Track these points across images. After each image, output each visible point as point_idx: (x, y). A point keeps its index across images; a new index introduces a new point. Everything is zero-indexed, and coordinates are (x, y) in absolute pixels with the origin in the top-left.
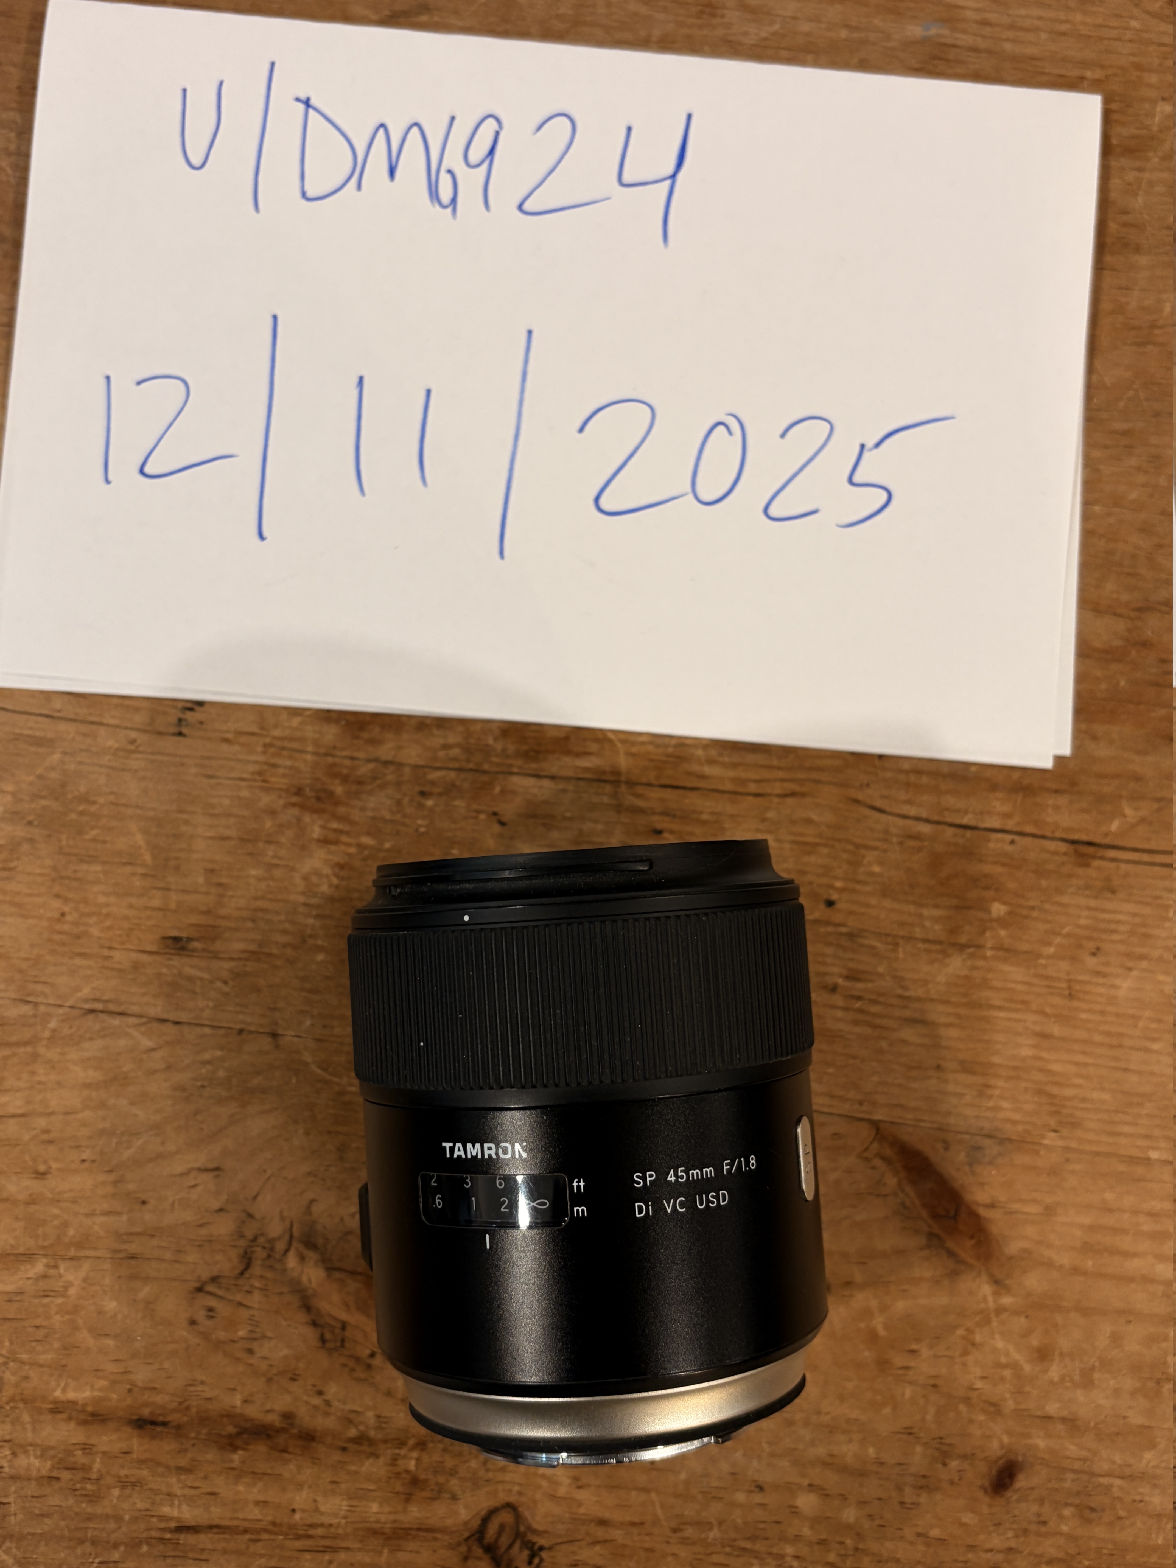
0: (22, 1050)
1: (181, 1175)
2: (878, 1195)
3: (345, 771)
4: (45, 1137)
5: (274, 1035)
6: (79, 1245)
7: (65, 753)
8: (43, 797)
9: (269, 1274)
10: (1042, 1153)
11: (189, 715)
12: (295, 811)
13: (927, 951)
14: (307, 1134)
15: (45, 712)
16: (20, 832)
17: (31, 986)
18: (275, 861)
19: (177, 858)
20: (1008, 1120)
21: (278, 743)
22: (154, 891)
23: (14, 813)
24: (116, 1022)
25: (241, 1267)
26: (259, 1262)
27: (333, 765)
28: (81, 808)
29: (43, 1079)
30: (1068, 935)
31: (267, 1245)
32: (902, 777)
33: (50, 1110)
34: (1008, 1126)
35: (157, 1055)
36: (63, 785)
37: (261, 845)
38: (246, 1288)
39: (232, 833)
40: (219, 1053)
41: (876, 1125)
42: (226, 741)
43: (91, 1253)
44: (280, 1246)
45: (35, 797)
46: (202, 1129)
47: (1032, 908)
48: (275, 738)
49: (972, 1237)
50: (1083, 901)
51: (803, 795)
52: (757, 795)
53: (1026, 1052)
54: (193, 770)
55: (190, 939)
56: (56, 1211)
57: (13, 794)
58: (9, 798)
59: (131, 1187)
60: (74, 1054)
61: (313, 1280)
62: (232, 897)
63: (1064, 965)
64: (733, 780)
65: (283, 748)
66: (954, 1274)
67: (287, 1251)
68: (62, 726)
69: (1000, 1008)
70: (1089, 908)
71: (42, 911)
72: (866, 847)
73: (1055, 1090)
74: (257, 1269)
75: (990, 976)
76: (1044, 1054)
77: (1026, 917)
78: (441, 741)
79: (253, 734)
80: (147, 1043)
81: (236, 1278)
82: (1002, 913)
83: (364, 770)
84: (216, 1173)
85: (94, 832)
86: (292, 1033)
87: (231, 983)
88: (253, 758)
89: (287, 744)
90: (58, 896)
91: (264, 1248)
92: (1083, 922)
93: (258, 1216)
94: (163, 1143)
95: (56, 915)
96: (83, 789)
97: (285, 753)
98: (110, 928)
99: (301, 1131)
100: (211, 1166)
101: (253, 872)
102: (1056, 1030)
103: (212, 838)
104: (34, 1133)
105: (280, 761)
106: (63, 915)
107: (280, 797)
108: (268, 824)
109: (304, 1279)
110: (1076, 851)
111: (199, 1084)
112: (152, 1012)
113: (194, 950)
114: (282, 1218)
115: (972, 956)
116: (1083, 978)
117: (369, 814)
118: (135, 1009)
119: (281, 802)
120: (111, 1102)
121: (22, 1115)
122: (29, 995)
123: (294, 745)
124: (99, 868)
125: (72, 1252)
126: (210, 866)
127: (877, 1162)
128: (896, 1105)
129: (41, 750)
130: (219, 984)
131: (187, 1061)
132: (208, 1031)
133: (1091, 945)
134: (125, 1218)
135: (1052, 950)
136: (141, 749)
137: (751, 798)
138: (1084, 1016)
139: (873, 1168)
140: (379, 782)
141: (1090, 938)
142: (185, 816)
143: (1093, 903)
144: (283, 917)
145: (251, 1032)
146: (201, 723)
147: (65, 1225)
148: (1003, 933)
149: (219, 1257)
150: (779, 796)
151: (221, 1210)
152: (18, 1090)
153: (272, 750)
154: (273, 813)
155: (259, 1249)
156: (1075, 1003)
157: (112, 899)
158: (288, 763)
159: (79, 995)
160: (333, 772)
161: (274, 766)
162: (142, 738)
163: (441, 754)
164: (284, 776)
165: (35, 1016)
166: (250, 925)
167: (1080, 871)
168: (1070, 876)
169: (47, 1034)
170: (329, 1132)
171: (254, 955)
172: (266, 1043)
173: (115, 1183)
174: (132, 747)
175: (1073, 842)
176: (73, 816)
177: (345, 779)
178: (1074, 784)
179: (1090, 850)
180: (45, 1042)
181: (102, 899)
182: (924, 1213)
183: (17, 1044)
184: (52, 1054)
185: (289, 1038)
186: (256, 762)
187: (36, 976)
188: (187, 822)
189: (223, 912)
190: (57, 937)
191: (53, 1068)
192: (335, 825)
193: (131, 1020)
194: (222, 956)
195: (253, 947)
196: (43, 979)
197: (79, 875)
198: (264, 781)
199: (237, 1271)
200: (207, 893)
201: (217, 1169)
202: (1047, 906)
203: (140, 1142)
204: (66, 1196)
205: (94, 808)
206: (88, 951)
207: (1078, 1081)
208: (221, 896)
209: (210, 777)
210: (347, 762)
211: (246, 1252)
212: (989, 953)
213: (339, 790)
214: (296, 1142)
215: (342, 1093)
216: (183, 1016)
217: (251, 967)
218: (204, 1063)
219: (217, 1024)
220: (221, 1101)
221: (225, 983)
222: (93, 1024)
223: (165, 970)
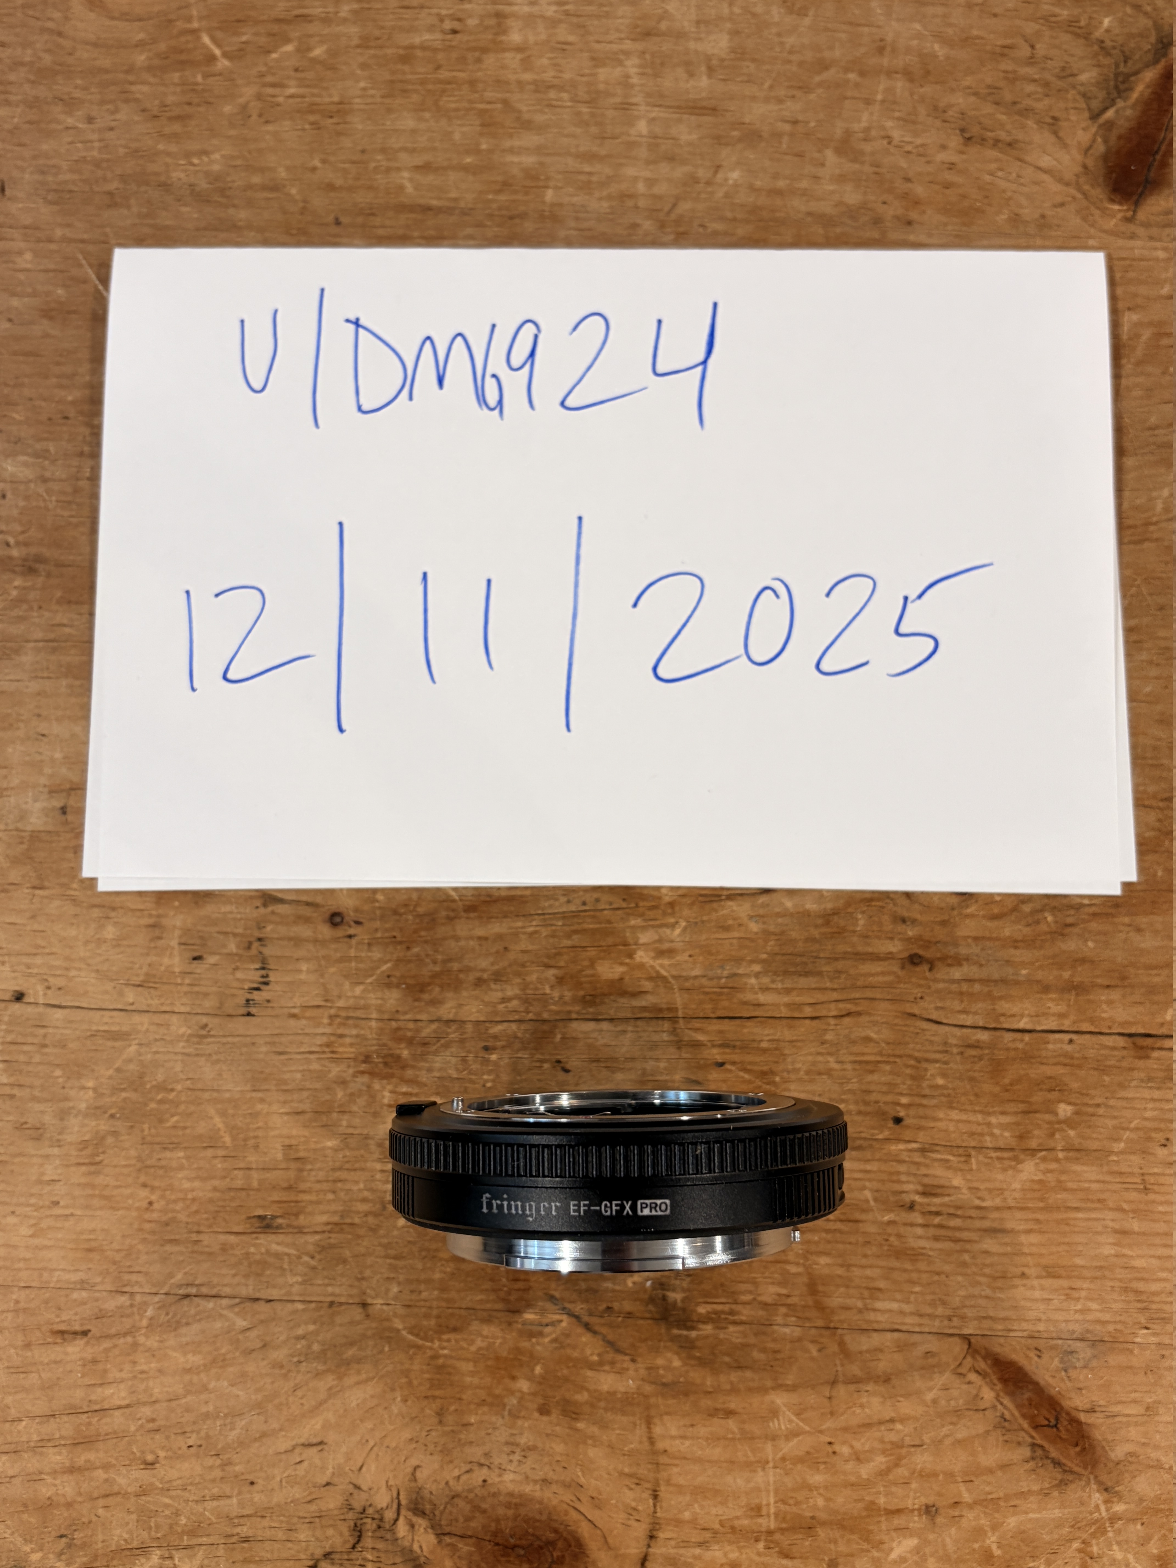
0: (122, 1340)
1: (286, 1452)
2: (977, 1410)
3: (409, 1034)
4: (151, 1425)
5: (364, 1305)
6: (192, 1533)
7: (140, 1044)
8: (124, 1090)
9: (380, 1545)
10: (1136, 1352)
11: (256, 995)
12: (365, 1079)
13: (998, 1158)
14: (405, 1401)
15: (119, 1007)
16: (104, 1126)
17: (126, 1277)
18: (350, 1131)
19: (256, 1137)
20: (1099, 1321)
21: (343, 1014)
22: (236, 1172)
23: (97, 1108)
24: (210, 1304)
25: (352, 1541)
26: (370, 1534)
27: (399, 1029)
28: (159, 1097)
29: (145, 1367)
30: (1137, 1129)
31: (376, 1516)
32: (954, 987)
33: (153, 1399)
34: (1098, 1327)
35: (253, 1334)
36: (141, 1076)
37: (335, 1115)
38: (358, 1562)
39: (307, 1106)
40: (311, 1328)
41: (967, 1339)
42: (294, 1016)
43: (205, 1540)
44: (389, 1515)
45: (115, 1090)
46: (302, 1404)
47: (1098, 1105)
48: (340, 1008)
49: (1077, 1445)
50: (1147, 1094)
51: (859, 1014)
52: (813, 1018)
53: (1108, 1250)
54: (264, 1049)
55: (274, 1217)
56: (167, 1501)
57: (95, 1089)
58: (91, 1093)
59: (238, 1468)
60: (172, 1342)
61: (425, 1548)
62: (311, 1170)
63: (1136, 1159)
64: (787, 1005)
65: (348, 1018)
66: (1062, 1484)
67: (396, 1520)
68: (137, 1018)
69: (1077, 1209)
70: (1153, 1100)
71: (130, 1201)
72: (927, 1060)
73: (1141, 1286)
74: (368, 1541)
75: (1063, 1178)
76: (1126, 1251)
77: (1093, 1115)
78: (500, 995)
79: (318, 1007)
80: (241, 1323)
81: (349, 1553)
82: (1069, 1114)
83: (427, 1031)
84: (320, 1448)
85: (175, 1118)
86: (382, 1302)
87: (318, 1257)
88: (321, 1030)
89: (351, 1014)
90: (144, 1185)
91: (373, 1519)
92: (1149, 1114)
93: (364, 1487)
94: (266, 1422)
95: (145, 1204)
96: (160, 1077)
97: (351, 1022)
98: (197, 1212)
99: (399, 1399)
100: (315, 1441)
101: (329, 1144)
102: (1136, 1225)
103: (287, 1114)
104: (140, 1422)
105: (346, 1031)
106: (151, 1203)
107: (349, 1066)
108: (340, 1094)
109: (416, 1547)
110: (1134, 1044)
111: (295, 1359)
112: (244, 1292)
113: (279, 1227)
114: (389, 1487)
115: (1044, 1159)
116: (1156, 1170)
117: (437, 1074)
118: (227, 1291)
119: (351, 1071)
120: (212, 1385)
121: (127, 1406)
122: (125, 1286)
123: (359, 1013)
124: (181, 1154)
125: (186, 1541)
126: (287, 1142)
127: (973, 1377)
128: (984, 1318)
129: (118, 1044)
130: (306, 1258)
131: (283, 1338)
132: (300, 1306)
133: (1160, 1137)
134: (235, 1500)
135: (1122, 1145)
136: (212, 1033)
137: (807, 1022)
138: (1161, 1208)
139: (969, 1383)
140: (443, 1041)
141: (1158, 1130)
142: (260, 1095)
143: (1157, 1094)
144: (361, 1186)
145: (341, 1304)
146: (268, 1001)
147: (177, 1513)
148: (1072, 1133)
149: (330, 1532)
150: (835, 1017)
151: (328, 1484)
152: (122, 1381)
153: (338, 1020)
154: (343, 1083)
155: (369, 1521)
156: (1152, 1196)
157: (197, 1184)
158: (354, 1032)
159: (173, 1281)
160: (398, 1036)
161: (341, 1036)
162: (213, 1022)
163: (501, 1007)
164: (351, 1045)
165: (132, 1306)
166: (330, 1196)
167: (1141, 1063)
168: (1132, 1069)
169: (145, 1323)
170: (426, 1397)
171: (337, 1227)
172: (357, 1313)
173: (223, 1466)
174: (204, 1032)
175: (1130, 1035)
176: (153, 1105)
177: (410, 1042)
178: (1124, 978)
179: (1149, 1041)
180: (143, 1331)
181: (187, 1185)
182: (1025, 1425)
183: (117, 1335)
184: (152, 1342)
185: (379, 1306)
186: (323, 1034)
187: (130, 1266)
188: (262, 1100)
189: (303, 1186)
190: (147, 1226)
191: (154, 1356)
192: (404, 1089)
193: (225, 1302)
194: (306, 1230)
195: (336, 1219)
196: (137, 1269)
197: (163, 1163)
198: (333, 1052)
199: (350, 1545)
200: (287, 1169)
201: (321, 1443)
202: (1112, 1102)
203: (243, 1422)
204: (175, 1484)
205: (172, 1096)
206: (177, 1237)
207: (1164, 1275)
208: (301, 1170)
209: (281, 1053)
210: (411, 1025)
211: (356, 1525)
212: (1061, 1155)
213: (405, 1053)
214: (395, 1410)
215: (435, 1357)
216: (274, 1293)
217: (335, 1238)
218: (298, 1338)
219: (308, 1299)
220: (318, 1375)
221: (313, 1257)
222: (188, 1308)
223: (252, 1250)
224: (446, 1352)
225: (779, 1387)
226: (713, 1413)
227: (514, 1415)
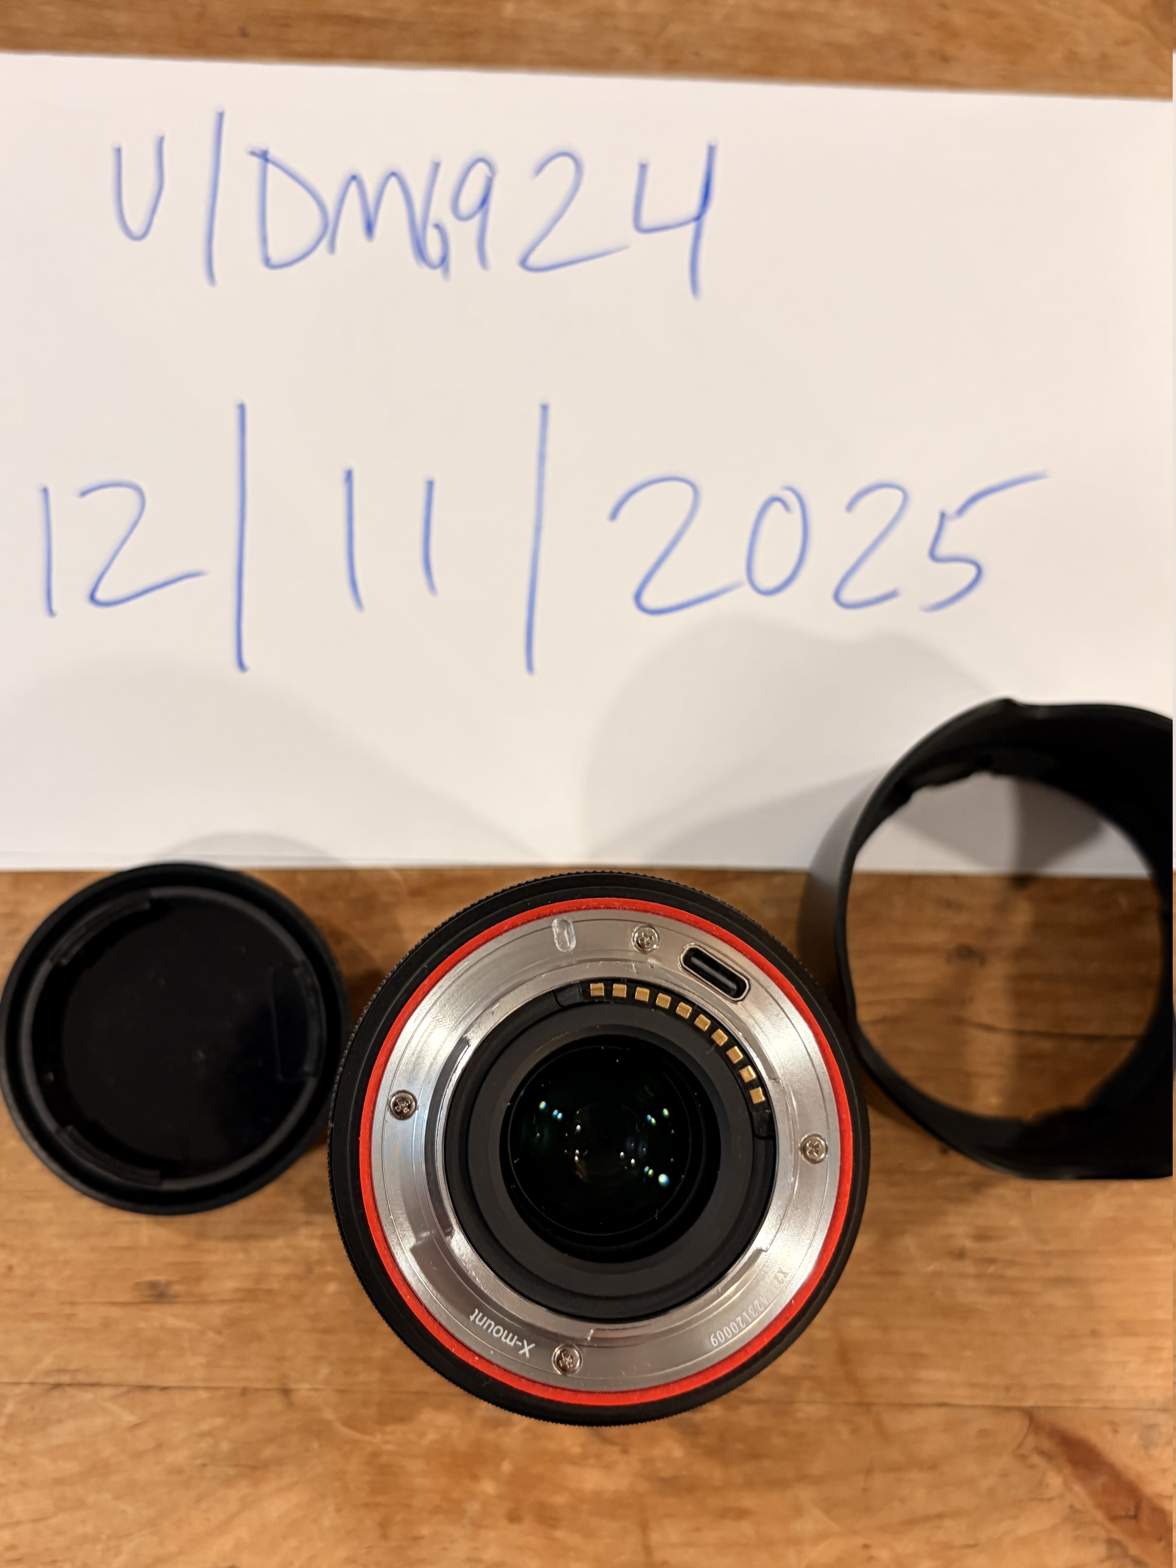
2: (1042, 1500)
4: (11, 1554)
5: (286, 1391)
14: (338, 1510)
22: (120, 1227)
24: (88, 1396)
32: (1011, 985)
33: (14, 1520)
35: (143, 1432)
40: (219, 1421)
41: (1029, 1413)
46: (207, 1519)
49: (1160, 1537)
51: (896, 1017)
55: (170, 1283)
60: (39, 1444)
80: (129, 1418)
86: (307, 1386)
87: (226, 1332)
90: (3, 1246)
95: (3, 1269)
98: (70, 1278)
99: (331, 1508)
106: (10, 1268)
111: (199, 1462)
112: (132, 1378)
113: (175, 1296)
118: (110, 1377)
120: (91, 1499)
124: (48, 1205)
127: (1036, 1459)
128: (1048, 1386)
130: (211, 1335)
131: (182, 1435)
132: (203, 1395)
139: (1032, 1467)
145: (257, 1390)
157: (70, 1243)
159: (39, 1367)
169: (3, 1421)
171: (250, 1294)
172: (275, 1402)
180: (2, 1432)
181: (57, 1244)
182: (1100, 1516)
184: (12, 1447)
185: (304, 1393)
190: (6, 1297)
191: (14, 1464)
193: (107, 1392)
194: (211, 1299)
195: (247, 1284)
206: (45, 1310)
214: (326, 1522)
215: (376, 1454)
216: (170, 1380)
217: (247, 1309)
218: (203, 1435)
219: (214, 1385)
220: (228, 1482)
221: (219, 1332)
222: (60, 1402)
223: (142, 1325)
224: (389, 1447)
225: (803, 1478)
226: (724, 1514)
227: (477, 1525)
